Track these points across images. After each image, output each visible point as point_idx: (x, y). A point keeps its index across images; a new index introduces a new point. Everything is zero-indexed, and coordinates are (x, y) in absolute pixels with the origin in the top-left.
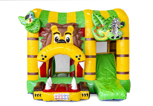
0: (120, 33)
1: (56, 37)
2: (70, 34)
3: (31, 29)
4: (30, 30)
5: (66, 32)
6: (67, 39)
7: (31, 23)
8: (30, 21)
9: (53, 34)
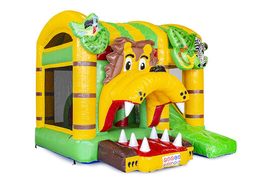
2: (147, 58)
3: (95, 47)
4: (93, 48)
5: (143, 55)
6: (142, 65)
7: (94, 35)
8: (94, 32)
9: (125, 56)
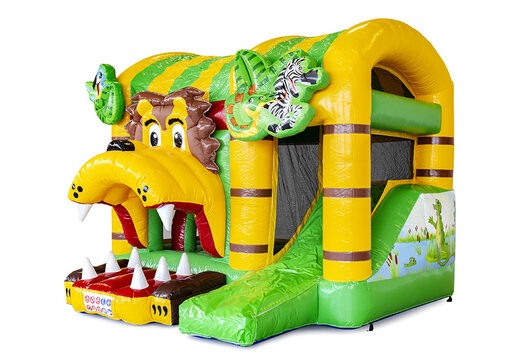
0: (294, 110)
1: (153, 133)
2: (181, 122)
5: (170, 117)
6: (177, 137)
7: (99, 97)
8: (99, 93)
9: (144, 123)
